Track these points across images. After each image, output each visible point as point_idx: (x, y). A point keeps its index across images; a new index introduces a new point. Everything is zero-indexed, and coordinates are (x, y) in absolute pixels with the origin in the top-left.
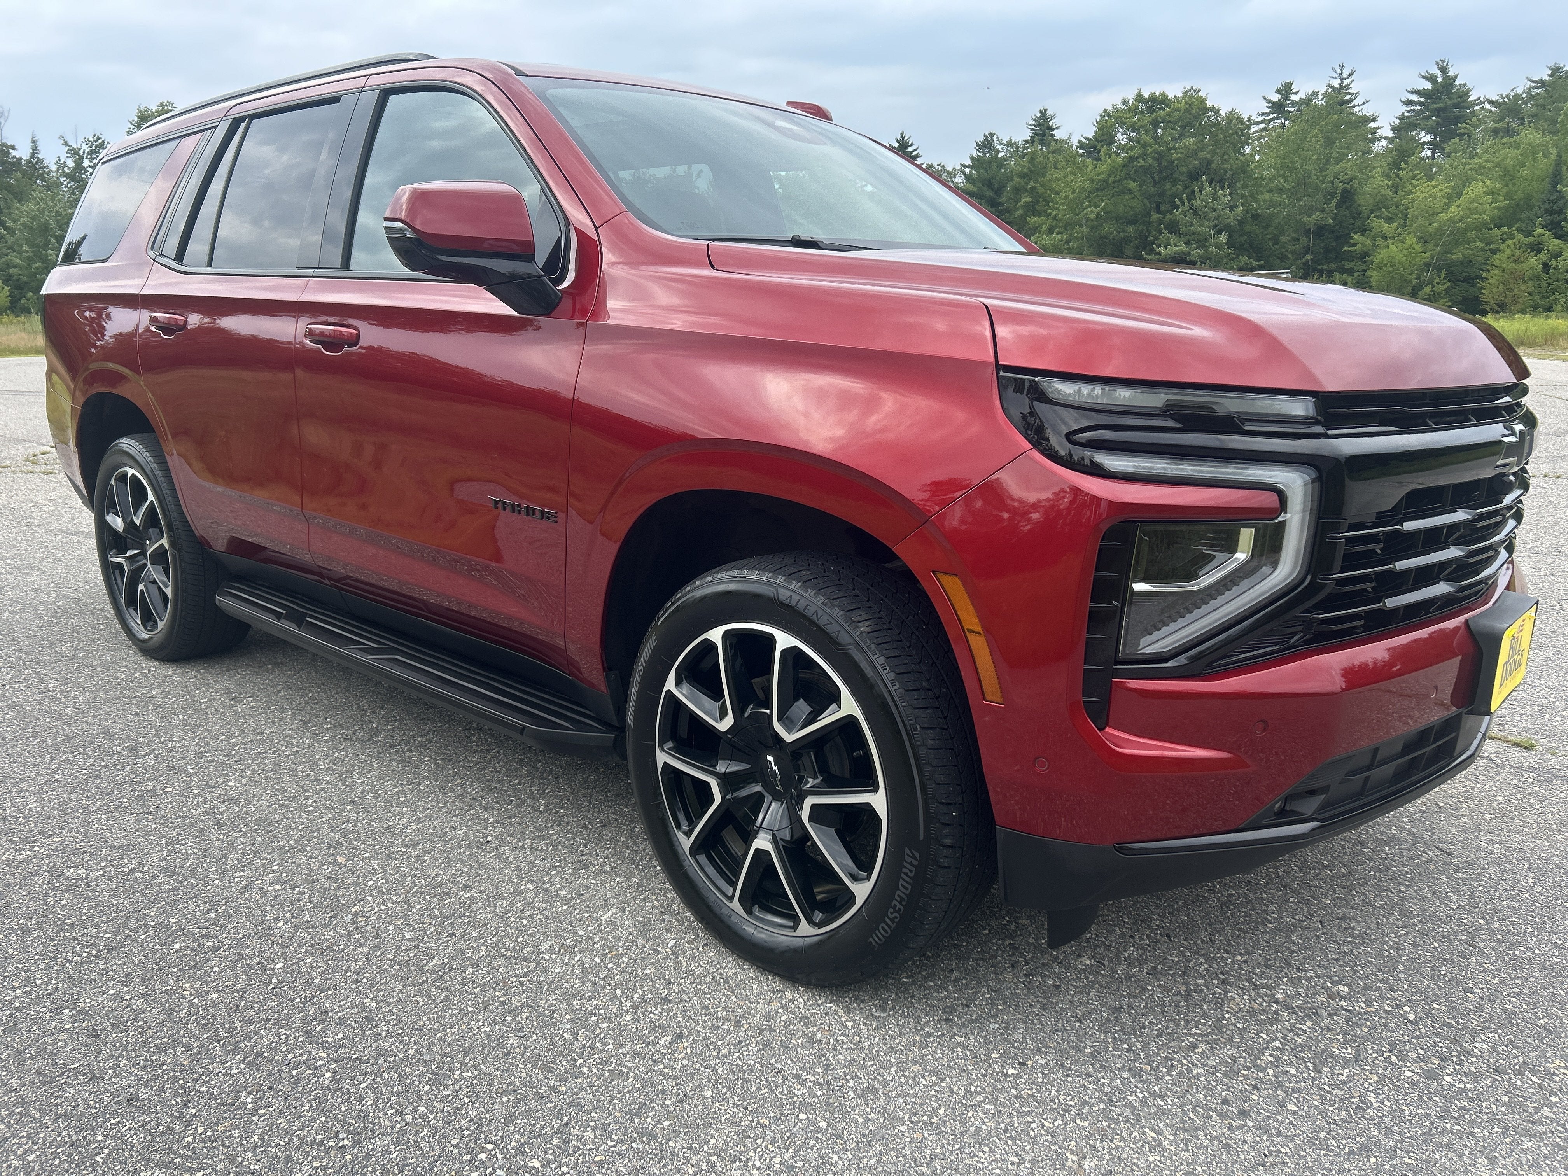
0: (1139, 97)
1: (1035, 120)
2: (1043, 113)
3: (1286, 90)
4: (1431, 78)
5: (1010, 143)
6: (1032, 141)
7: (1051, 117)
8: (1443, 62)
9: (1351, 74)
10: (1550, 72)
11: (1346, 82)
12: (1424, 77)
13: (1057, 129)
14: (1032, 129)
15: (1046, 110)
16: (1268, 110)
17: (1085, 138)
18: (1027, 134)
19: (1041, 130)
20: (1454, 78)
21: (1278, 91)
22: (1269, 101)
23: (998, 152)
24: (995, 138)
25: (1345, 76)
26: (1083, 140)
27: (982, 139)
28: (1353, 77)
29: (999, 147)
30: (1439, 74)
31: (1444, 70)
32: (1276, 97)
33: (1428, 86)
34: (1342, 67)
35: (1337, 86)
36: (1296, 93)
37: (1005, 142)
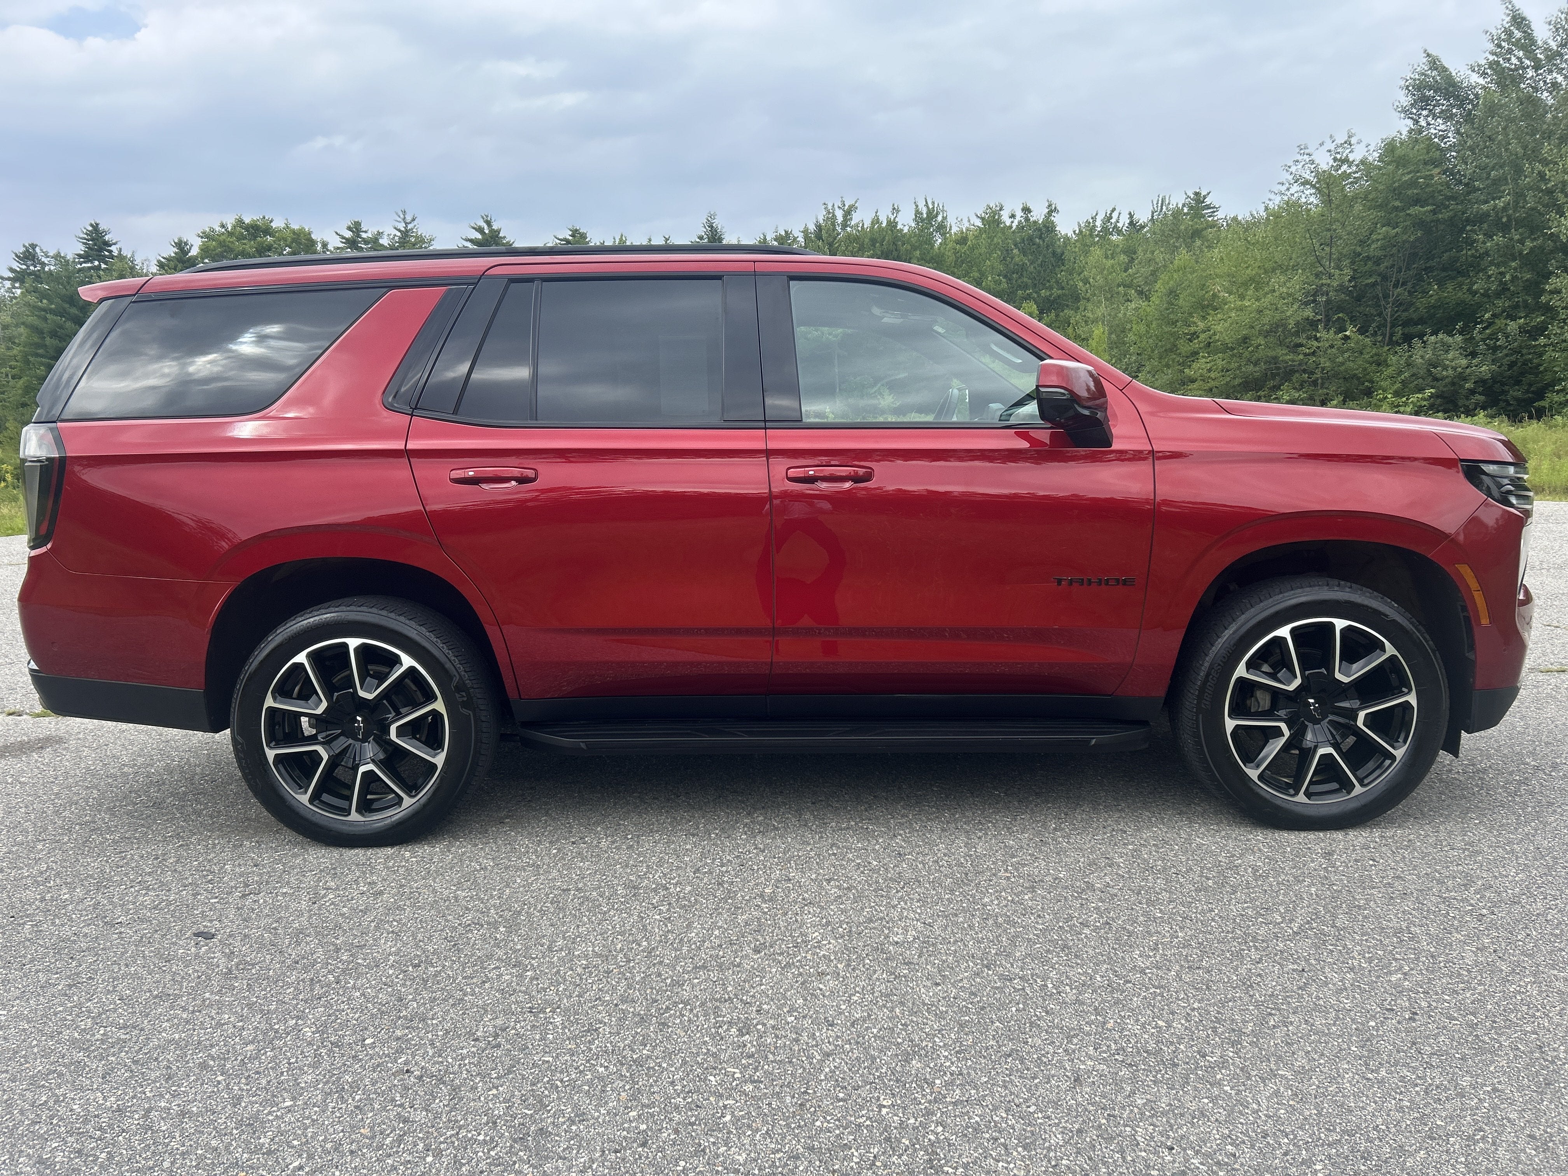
0: (240, 222)
1: (86, 234)
2: (95, 227)
3: (356, 228)
4: (480, 230)
5: (57, 256)
6: (86, 257)
7: (106, 233)
8: (487, 216)
9: (414, 220)
10: (570, 233)
11: (410, 227)
12: (474, 228)
13: (115, 244)
14: (84, 243)
15: (97, 225)
16: (342, 245)
17: (164, 258)
18: (80, 249)
19: (95, 244)
20: (499, 231)
21: (349, 229)
22: (343, 238)
23: (43, 264)
24: (38, 250)
25: (409, 219)
26: (163, 260)
27: (22, 249)
28: (415, 223)
29: (46, 260)
30: (486, 227)
31: (489, 223)
32: (348, 234)
33: (479, 236)
34: (404, 212)
35: (403, 229)
36: (366, 232)
37: (51, 254)
